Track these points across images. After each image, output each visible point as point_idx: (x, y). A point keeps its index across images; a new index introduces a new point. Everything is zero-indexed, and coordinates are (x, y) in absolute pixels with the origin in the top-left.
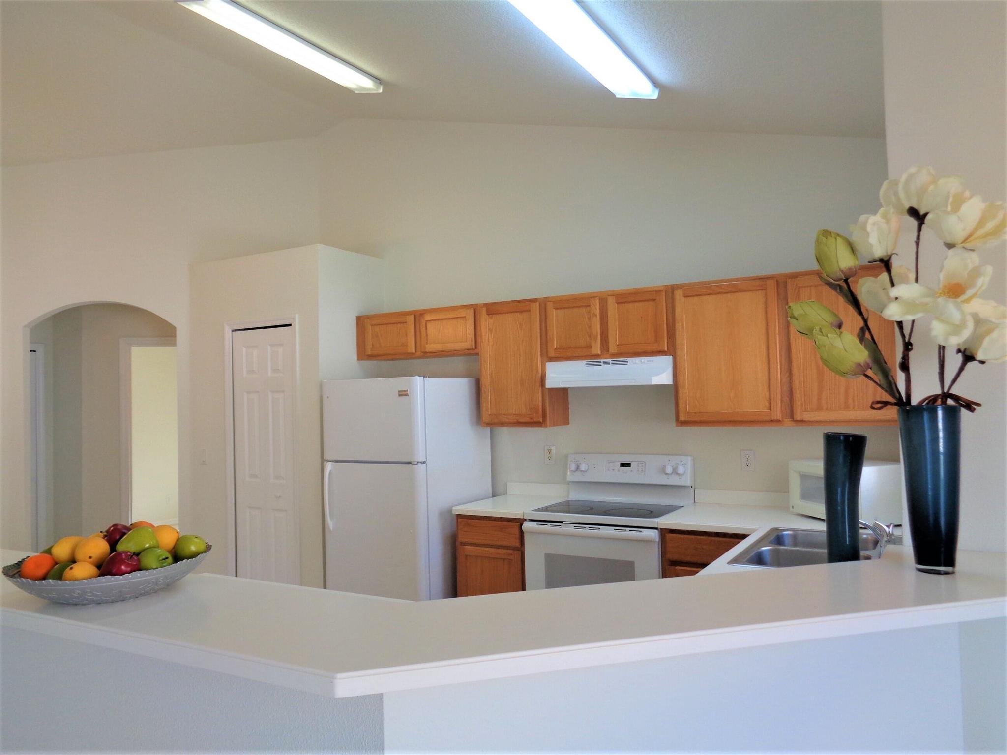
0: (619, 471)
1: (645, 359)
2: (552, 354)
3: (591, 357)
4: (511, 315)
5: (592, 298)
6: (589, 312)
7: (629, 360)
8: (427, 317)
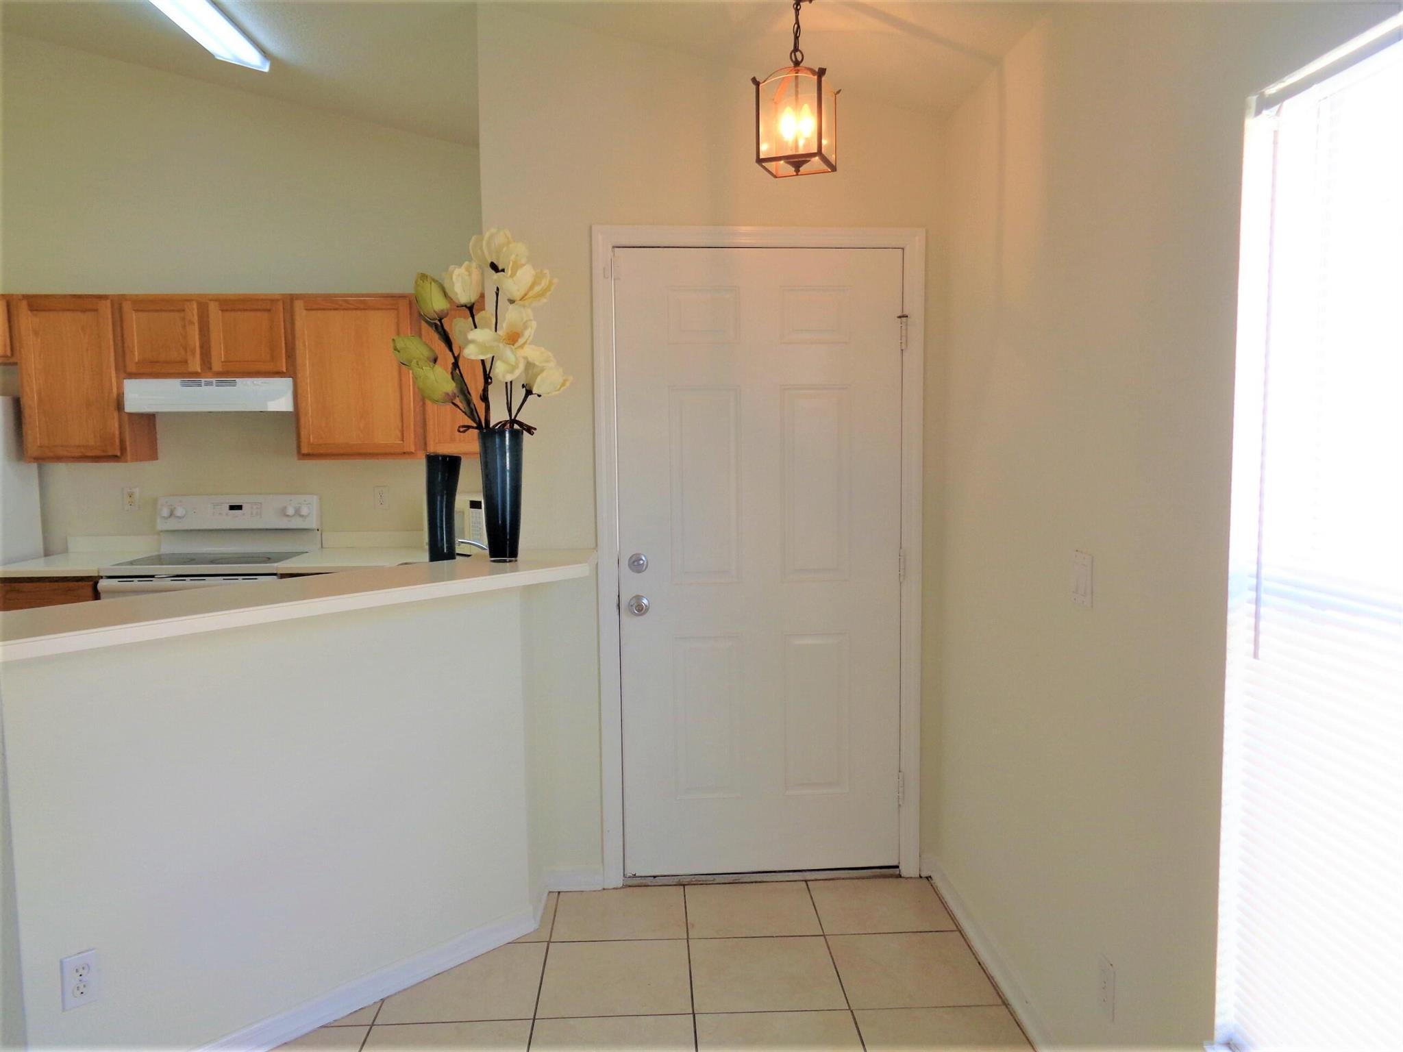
0: (227, 515)
1: (257, 381)
2: (132, 368)
3: (188, 375)
4: (68, 313)
5: (187, 300)
6: (183, 319)
7: (238, 380)
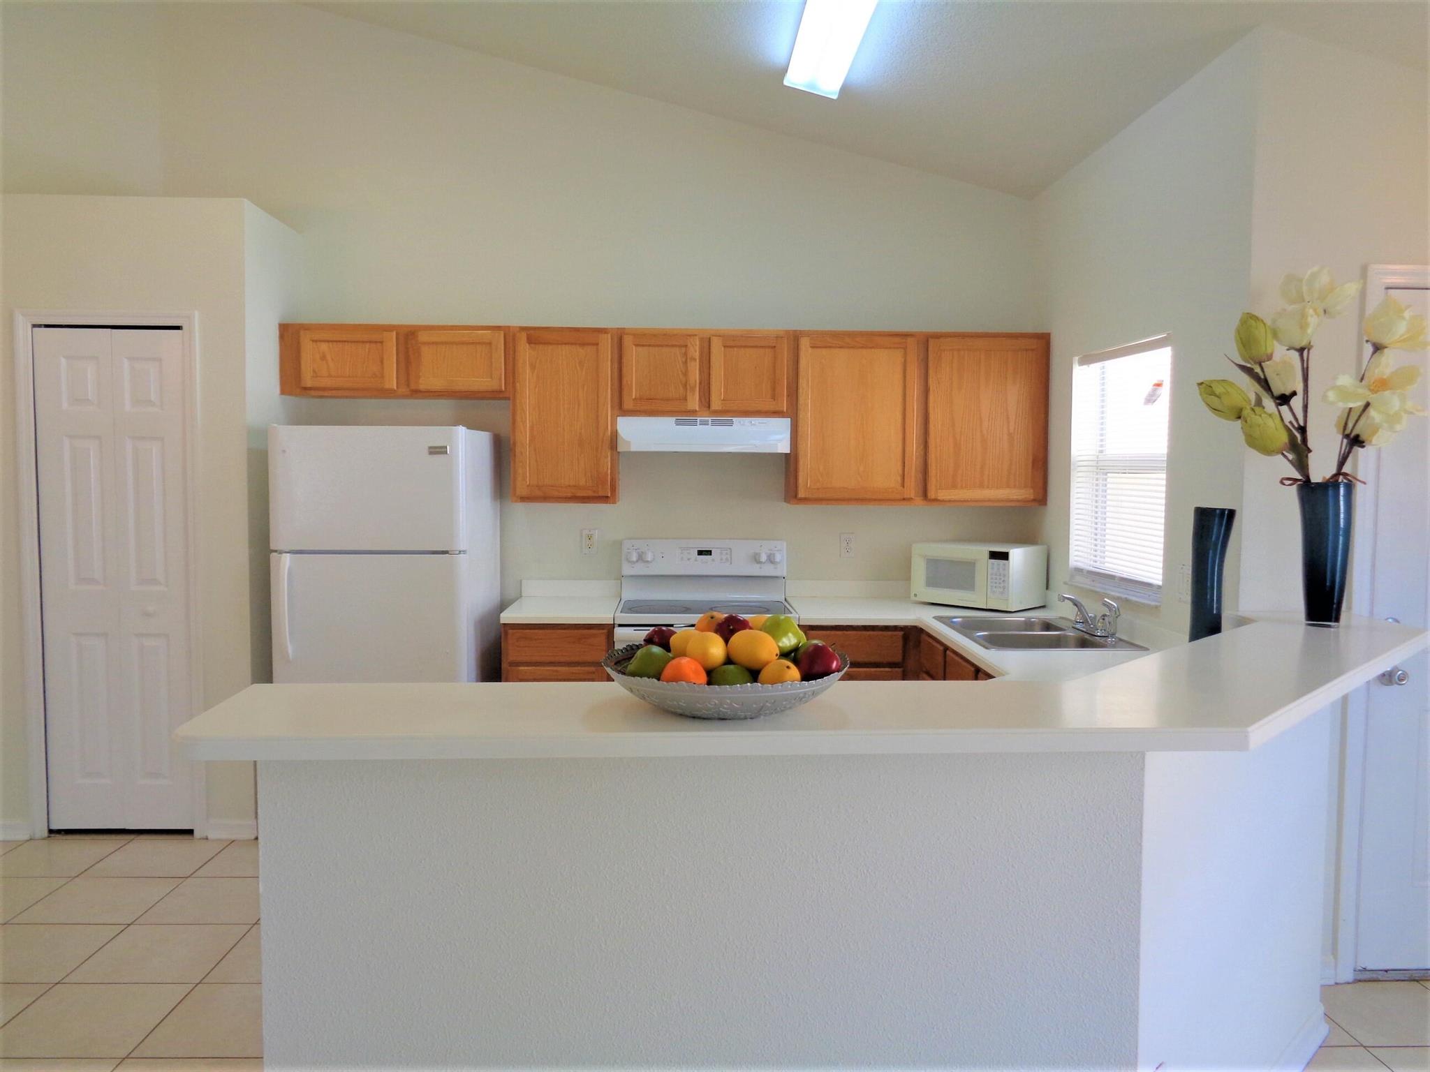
0: (696, 560)
1: (756, 421)
2: (628, 404)
3: (683, 413)
4: (567, 347)
5: (690, 336)
6: (686, 354)
7: (736, 420)
8: (423, 337)
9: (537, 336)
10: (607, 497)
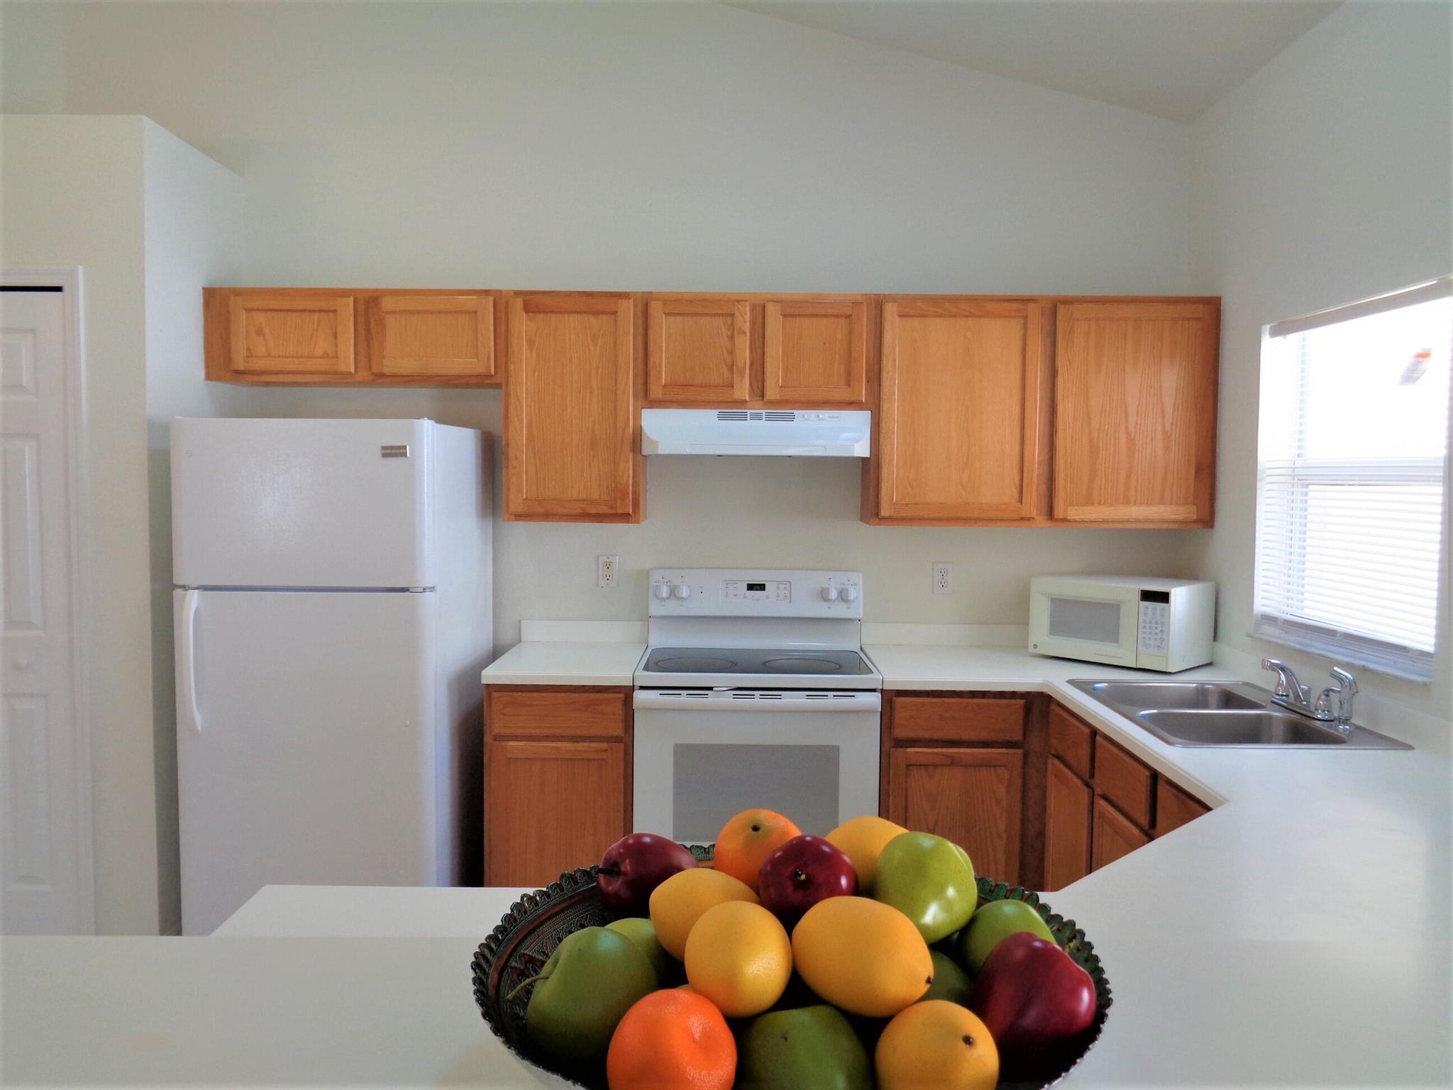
0: (745, 597)
1: (825, 414)
2: (656, 392)
3: (728, 404)
4: (577, 317)
5: (738, 301)
6: (732, 325)
7: (798, 413)
8: (388, 304)
9: (535, 303)
10: (628, 515)
